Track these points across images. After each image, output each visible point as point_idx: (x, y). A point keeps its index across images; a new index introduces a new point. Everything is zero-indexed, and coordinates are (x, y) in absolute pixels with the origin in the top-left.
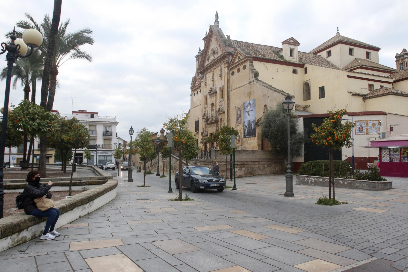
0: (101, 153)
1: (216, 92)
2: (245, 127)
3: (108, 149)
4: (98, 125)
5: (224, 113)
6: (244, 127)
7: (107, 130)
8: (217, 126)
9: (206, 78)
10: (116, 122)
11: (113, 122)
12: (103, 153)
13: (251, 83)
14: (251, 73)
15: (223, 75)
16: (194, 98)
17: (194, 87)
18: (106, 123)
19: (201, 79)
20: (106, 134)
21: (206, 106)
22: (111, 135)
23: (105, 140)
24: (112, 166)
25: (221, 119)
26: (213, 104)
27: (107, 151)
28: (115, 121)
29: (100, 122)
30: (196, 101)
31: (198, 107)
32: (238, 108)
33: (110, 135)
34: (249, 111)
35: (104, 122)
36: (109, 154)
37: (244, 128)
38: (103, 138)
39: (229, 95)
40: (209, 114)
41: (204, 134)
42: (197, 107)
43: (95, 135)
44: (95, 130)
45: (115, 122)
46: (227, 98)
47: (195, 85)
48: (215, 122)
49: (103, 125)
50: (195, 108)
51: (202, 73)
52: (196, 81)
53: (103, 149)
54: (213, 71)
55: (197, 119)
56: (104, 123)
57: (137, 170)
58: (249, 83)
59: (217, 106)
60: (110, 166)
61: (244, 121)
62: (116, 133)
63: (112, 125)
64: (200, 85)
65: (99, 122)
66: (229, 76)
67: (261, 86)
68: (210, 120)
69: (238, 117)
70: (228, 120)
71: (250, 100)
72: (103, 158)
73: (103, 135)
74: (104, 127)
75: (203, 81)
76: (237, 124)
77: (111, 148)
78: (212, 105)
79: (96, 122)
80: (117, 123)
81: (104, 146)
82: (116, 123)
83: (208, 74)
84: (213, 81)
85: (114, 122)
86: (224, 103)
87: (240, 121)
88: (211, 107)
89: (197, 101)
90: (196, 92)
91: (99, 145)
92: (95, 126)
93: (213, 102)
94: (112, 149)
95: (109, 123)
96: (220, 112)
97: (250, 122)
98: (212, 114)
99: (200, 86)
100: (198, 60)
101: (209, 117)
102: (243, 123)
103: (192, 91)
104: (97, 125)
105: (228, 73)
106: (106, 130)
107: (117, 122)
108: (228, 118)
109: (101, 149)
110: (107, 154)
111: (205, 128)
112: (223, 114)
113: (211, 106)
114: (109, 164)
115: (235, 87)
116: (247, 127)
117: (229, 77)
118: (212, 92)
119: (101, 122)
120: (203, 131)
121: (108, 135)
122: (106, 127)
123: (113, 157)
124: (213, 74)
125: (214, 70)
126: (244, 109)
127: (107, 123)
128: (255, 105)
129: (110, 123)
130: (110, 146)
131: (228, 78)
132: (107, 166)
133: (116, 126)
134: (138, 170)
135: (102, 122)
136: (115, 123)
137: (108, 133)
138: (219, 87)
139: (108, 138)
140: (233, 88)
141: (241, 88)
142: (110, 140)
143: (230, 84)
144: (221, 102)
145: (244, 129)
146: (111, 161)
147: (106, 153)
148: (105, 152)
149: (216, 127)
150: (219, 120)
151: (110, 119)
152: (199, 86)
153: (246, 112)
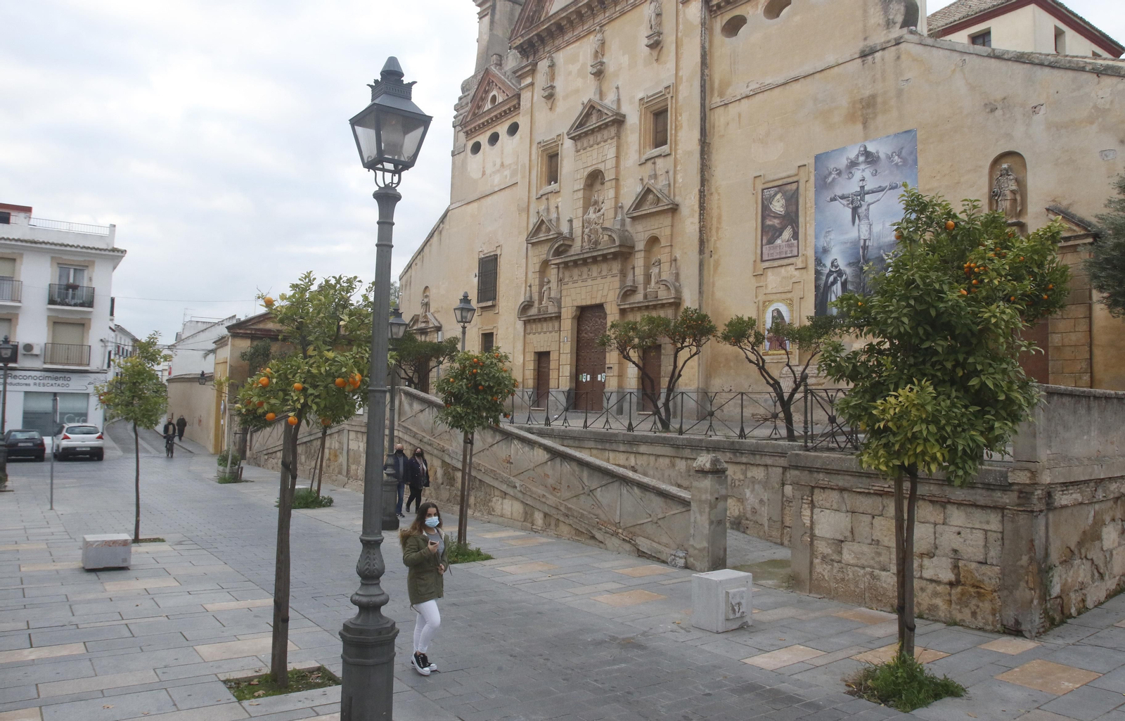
0: (38, 381)
1: (619, 121)
2: (826, 271)
3: (73, 364)
4: (25, 257)
5: (674, 209)
6: (818, 273)
7: (71, 281)
8: (623, 274)
9: (552, 66)
10: (114, 250)
11: (101, 250)
12: (46, 382)
13: (878, 55)
14: (879, 7)
15: (669, 40)
16: (474, 163)
17: (474, 114)
18: (68, 248)
19: (521, 77)
20: (67, 297)
21: (554, 186)
22: (90, 304)
23: (56, 323)
24: (90, 441)
25: (653, 241)
26: (595, 178)
27: (67, 375)
28: (107, 244)
29: (35, 243)
30: (484, 174)
31: (495, 197)
32: (766, 186)
33: (82, 305)
34: (863, 193)
35: (56, 244)
36: (76, 384)
37: (817, 279)
38: (49, 317)
39: (707, 125)
40: (571, 221)
41: (534, 311)
42: (490, 197)
43: (13, 300)
44: (11, 279)
45: (110, 248)
46: (700, 140)
47: (479, 107)
48: (615, 256)
49: (53, 258)
50: (475, 205)
51: (529, 49)
52: (487, 92)
53: (45, 363)
54: (601, 31)
55: (488, 250)
56: (58, 248)
57: (221, 468)
58: (864, 55)
59: (622, 183)
60: (77, 441)
61: (822, 243)
62: (113, 300)
63: (93, 262)
64: (515, 102)
65: (34, 246)
66: (707, 39)
67: (966, 57)
68: (576, 248)
69: (773, 227)
70: (702, 242)
71: (866, 138)
72: (45, 405)
73: (51, 302)
74: (55, 265)
75: (532, 84)
76: (762, 261)
77: (85, 361)
78: (590, 182)
79: (16, 240)
80: (120, 254)
81: (51, 351)
82: (111, 253)
83: (568, 48)
84: (599, 74)
85: (105, 250)
86: (675, 167)
87: (790, 246)
88: (584, 189)
89: (488, 172)
90: (483, 139)
91: (28, 347)
92: (14, 260)
93: (601, 167)
94: (88, 365)
95: (79, 250)
96: (647, 209)
97: (865, 248)
98: (586, 223)
99: (517, 107)
100: (490, 11)
101: (571, 233)
102: (811, 253)
103: (462, 135)
104: (21, 255)
105: (703, 24)
106: (64, 282)
107: (118, 250)
108: (700, 231)
109: (38, 364)
110: (68, 386)
111: (541, 285)
112: (670, 215)
113: (582, 187)
114: (71, 430)
115: (754, 86)
116: (840, 273)
117: (707, 45)
118: (593, 122)
119: (41, 243)
120: (531, 297)
121: (75, 305)
122: (63, 267)
123: (94, 400)
124: (603, 43)
125: (606, 28)
126: (823, 184)
127: (73, 249)
128: (916, 162)
129: (84, 250)
130: (83, 353)
131: (703, 47)
132: (65, 443)
133: (114, 268)
134: (228, 470)
135: (48, 246)
136: (107, 253)
137: (73, 298)
138: (641, 95)
139: (70, 316)
140: (739, 89)
141: (796, 87)
142: (83, 325)
143: (711, 77)
144: (654, 163)
145: (817, 287)
146: (83, 416)
147: (60, 382)
148: (56, 379)
149: (617, 279)
150: (640, 246)
151: (85, 236)
152: (506, 107)
153: (833, 199)
